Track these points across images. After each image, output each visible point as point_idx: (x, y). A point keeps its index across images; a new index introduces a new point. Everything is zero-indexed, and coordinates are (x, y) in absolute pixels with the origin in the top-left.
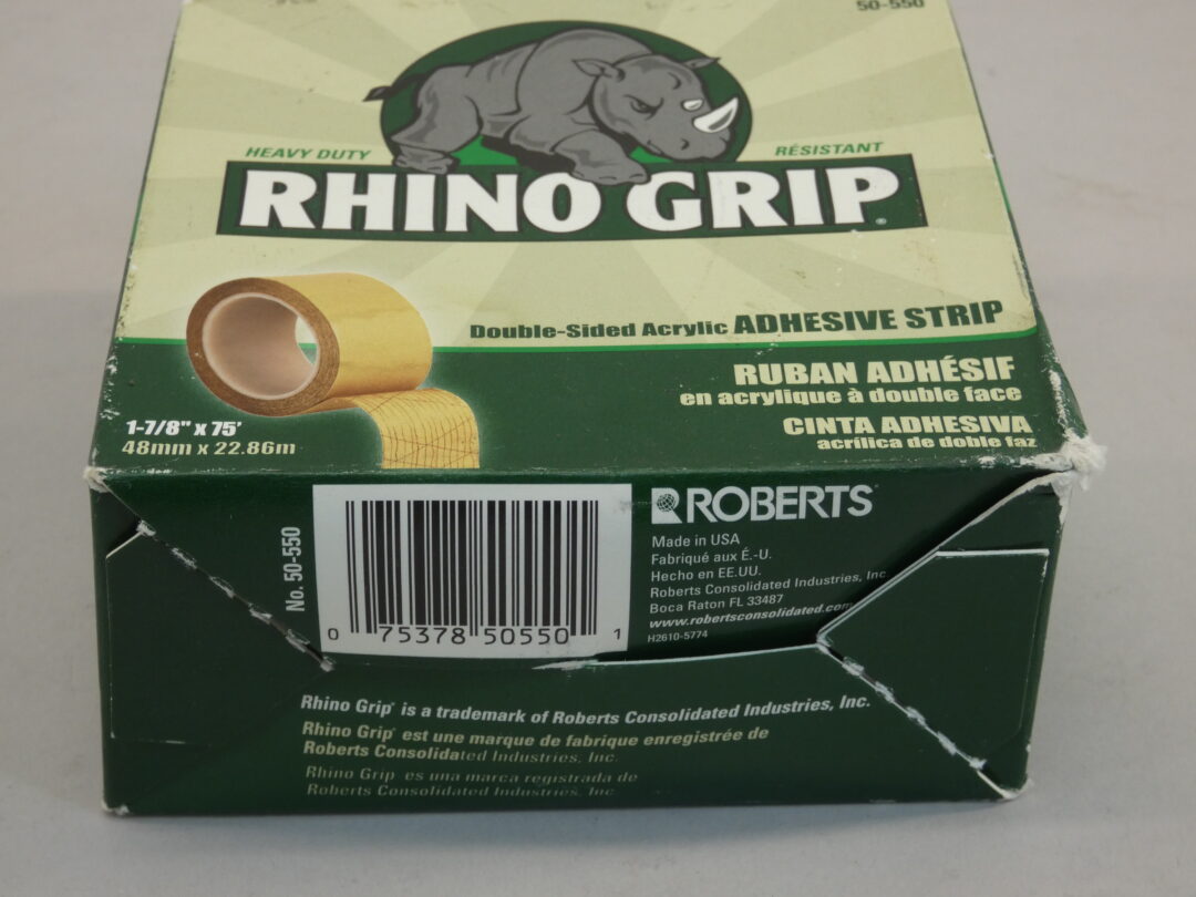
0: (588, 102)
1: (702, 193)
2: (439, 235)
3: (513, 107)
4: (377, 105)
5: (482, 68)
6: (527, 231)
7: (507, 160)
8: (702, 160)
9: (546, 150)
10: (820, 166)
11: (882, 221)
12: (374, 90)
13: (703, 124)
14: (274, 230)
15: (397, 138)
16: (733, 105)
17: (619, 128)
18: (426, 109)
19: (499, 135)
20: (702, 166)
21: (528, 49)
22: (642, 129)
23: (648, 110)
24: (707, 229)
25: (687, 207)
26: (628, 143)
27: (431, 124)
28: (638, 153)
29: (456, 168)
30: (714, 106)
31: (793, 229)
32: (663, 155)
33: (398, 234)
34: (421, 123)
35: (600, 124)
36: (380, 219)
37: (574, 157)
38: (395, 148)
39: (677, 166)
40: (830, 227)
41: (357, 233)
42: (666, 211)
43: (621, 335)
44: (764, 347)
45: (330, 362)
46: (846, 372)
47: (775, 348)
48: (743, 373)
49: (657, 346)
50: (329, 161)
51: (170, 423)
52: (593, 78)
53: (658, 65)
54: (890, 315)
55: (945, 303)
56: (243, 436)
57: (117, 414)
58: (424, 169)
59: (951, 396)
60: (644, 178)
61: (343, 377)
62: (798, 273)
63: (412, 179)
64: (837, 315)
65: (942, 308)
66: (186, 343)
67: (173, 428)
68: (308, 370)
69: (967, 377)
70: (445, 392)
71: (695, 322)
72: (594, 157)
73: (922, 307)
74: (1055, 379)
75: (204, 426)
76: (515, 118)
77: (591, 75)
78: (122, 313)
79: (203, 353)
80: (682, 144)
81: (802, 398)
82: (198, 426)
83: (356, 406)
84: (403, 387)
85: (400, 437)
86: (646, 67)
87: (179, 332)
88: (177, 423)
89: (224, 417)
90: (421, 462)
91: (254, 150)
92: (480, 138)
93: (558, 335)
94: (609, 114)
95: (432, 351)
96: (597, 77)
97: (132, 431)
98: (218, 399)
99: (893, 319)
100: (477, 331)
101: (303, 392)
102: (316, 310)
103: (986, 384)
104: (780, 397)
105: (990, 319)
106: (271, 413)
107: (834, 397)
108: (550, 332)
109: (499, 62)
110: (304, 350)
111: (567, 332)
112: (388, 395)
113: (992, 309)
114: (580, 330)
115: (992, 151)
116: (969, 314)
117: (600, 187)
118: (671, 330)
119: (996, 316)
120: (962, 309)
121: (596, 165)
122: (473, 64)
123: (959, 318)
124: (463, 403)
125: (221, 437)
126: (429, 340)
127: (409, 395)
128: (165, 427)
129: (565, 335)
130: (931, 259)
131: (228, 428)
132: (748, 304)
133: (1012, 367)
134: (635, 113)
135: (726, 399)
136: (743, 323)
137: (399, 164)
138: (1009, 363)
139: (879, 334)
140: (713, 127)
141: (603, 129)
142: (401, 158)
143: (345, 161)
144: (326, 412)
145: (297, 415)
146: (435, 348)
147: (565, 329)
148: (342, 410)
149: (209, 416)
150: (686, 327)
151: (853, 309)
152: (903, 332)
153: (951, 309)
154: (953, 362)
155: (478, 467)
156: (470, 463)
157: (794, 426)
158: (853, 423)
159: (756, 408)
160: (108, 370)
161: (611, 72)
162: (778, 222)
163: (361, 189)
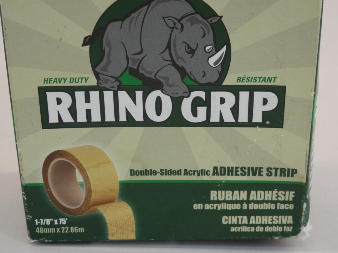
0: (169, 46)
1: (207, 103)
2: (117, 123)
3: (140, 50)
4: (88, 47)
6: (147, 122)
7: (139, 82)
8: (209, 84)
9: (152, 76)
10: (252, 90)
11: (268, 123)
12: (85, 38)
13: (212, 61)
14: (61, 124)
15: (97, 69)
16: (224, 49)
17: (180, 63)
18: (107, 50)
19: (135, 67)
20: (209, 88)
22: (189, 65)
23: (192, 52)
24: (207, 123)
25: (202, 111)
26: (183, 72)
28: (187, 79)
29: (121, 88)
30: (217, 50)
31: (237, 124)
32: (195, 81)
33: (103, 124)
34: (105, 60)
35: (173, 60)
36: (96, 117)
38: (97, 75)
39: (200, 87)
40: (250, 124)
41: (89, 124)
42: (195, 113)
43: (177, 171)
44: (220, 182)
45: (89, 191)
46: (244, 195)
47: (224, 183)
48: (213, 195)
49: (188, 181)
50: (74, 84)
51: (47, 220)
52: (171, 29)
53: (197, 21)
54: (262, 170)
55: (280, 167)
56: (69, 224)
57: (31, 217)
58: (109, 88)
59: (272, 207)
60: (188, 94)
61: (94, 197)
62: (236, 147)
63: (105, 93)
64: (245, 168)
65: (278, 169)
66: (44, 185)
67: (48, 222)
68: (82, 194)
69: (279, 199)
70: (124, 202)
71: (200, 170)
72: (171, 81)
73: (273, 167)
74: (305, 205)
75: (57, 220)
76: (140, 57)
77: (170, 28)
78: (21, 173)
79: (50, 189)
80: (203, 74)
81: (229, 207)
82: (55, 220)
83: (98, 210)
84: (111, 201)
85: (112, 224)
86: (193, 22)
87: (41, 181)
88: (49, 219)
89: (62, 217)
90: (119, 237)
91: (46, 79)
92: (128, 68)
93: (158, 174)
94: (176, 54)
95: (119, 183)
96: (172, 28)
97: (37, 224)
98: (59, 209)
99: (262, 171)
100: (133, 172)
101: (83, 205)
102: (81, 165)
103: (284, 202)
104: (221, 207)
105: (292, 176)
106: (75, 214)
107: (238, 206)
108: (154, 173)
109: (133, 18)
110: (80, 185)
111: (160, 173)
112: (107, 205)
113: (294, 172)
114: (164, 172)
115: (315, 91)
116: (286, 172)
117: (172, 98)
118: (193, 173)
119: (295, 175)
120: (285, 170)
121: (171, 86)
122: (123, 20)
123: (283, 174)
124: (130, 208)
125: (62, 225)
126: (117, 177)
127: (113, 204)
128: (46, 221)
129: (159, 174)
130: (280, 145)
131: (63, 221)
132: (218, 161)
133: (294, 196)
134: (186, 53)
135: (208, 207)
136: (216, 171)
137: (100, 85)
138: (293, 194)
139: (257, 178)
140: (215, 64)
142: (100, 81)
143: (79, 84)
144: (91, 213)
145: (82, 215)
146: (120, 181)
147: (159, 171)
148: (94, 212)
149: (57, 217)
150: (197, 171)
151: (251, 166)
152: (264, 178)
153: (281, 169)
154: (277, 192)
155: (135, 239)
156: (133, 237)
157: (225, 220)
158: (242, 219)
159: (215, 211)
160: (24, 198)
161: (178, 25)
162: (232, 120)
163: (88, 100)
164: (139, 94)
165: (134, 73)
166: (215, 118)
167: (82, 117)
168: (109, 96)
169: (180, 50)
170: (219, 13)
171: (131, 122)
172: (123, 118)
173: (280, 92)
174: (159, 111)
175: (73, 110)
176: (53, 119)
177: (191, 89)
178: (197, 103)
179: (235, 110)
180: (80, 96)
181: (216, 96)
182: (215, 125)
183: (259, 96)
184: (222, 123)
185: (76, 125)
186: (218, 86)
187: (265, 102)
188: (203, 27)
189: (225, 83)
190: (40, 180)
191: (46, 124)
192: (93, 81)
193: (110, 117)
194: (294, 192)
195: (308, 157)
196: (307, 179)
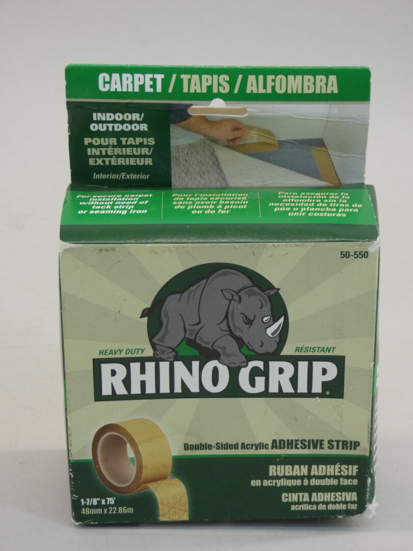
0: (226, 317)
1: (265, 373)
2: (172, 395)
3: (198, 321)
4: (145, 319)
5: (186, 294)
6: (203, 393)
7: (195, 352)
8: (267, 354)
9: (210, 346)
10: (311, 360)
11: (328, 393)
12: (144, 311)
13: (270, 331)
14: (114, 397)
15: (154, 340)
16: (282, 320)
17: (238, 333)
18: (165, 321)
19: (192, 338)
20: (267, 358)
21: (203, 282)
22: (247, 335)
23: (249, 322)
24: (266, 394)
25: (260, 381)
26: (240, 342)
27: (167, 332)
28: (244, 349)
29: (177, 358)
30: (275, 321)
31: (296, 395)
32: (253, 351)
33: (158, 395)
34: (162, 332)
35: (230, 331)
36: (150, 389)
37: (220, 351)
38: (153, 346)
39: (258, 357)
40: (310, 394)
41: (143, 395)
42: (253, 384)
43: (233, 444)
44: (279, 456)
45: (140, 467)
46: (304, 470)
47: (284, 457)
48: (272, 470)
49: (245, 455)
50: (130, 355)
51: (94, 499)
52: (229, 301)
53: (255, 294)
54: (323, 442)
55: (341, 439)
56: (117, 504)
57: (77, 497)
58: (165, 359)
59: (335, 482)
60: (245, 364)
61: (145, 474)
62: (295, 418)
63: (161, 364)
64: (305, 441)
65: (340, 441)
66: (92, 461)
67: (95, 501)
68: (133, 470)
69: (342, 473)
70: (177, 479)
71: (258, 443)
72: (228, 351)
73: (334, 440)
74: (369, 480)
75: (104, 500)
76: (198, 327)
77: (228, 300)
78: (70, 448)
79: (99, 466)
80: (261, 344)
81: (289, 483)
82: (102, 500)
83: (149, 488)
84: (163, 478)
85: (164, 503)
86: (251, 294)
88: (96, 499)
89: (110, 497)
91: (102, 351)
92: (186, 339)
93: (213, 448)
94: (234, 325)
95: (172, 458)
96: (230, 300)
97: (83, 504)
98: (107, 488)
99: (323, 444)
100: (187, 447)
101: (133, 482)
102: (133, 439)
103: (347, 477)
104: (280, 483)
105: (355, 449)
106: (123, 493)
107: (298, 482)
108: (209, 447)
109: (192, 291)
110: (131, 460)
111: (216, 447)
112: (159, 482)
113: (357, 444)
114: (220, 446)
115: (375, 361)
116: (349, 445)
117: (229, 368)
118: (250, 446)
119: (357, 447)
120: (347, 442)
121: (228, 355)
122: (182, 293)
123: (345, 446)
124: (183, 485)
125: (110, 505)
126: (170, 452)
127: (166, 481)
128: (93, 501)
129: (215, 448)
130: (341, 416)
131: (111, 501)
132: (277, 434)
133: (357, 470)
134: (244, 324)
135: (266, 483)
136: (275, 444)
137: (156, 356)
138: (357, 468)
139: (318, 452)
140: (273, 334)
141: (232, 335)
142: (156, 352)
143: (135, 355)
144: (141, 492)
145: (132, 494)
146: (173, 456)
147: (215, 445)
148: (145, 490)
149: (105, 495)
150: (255, 444)
151: (311, 439)
152: (326, 451)
153: (343, 442)
154: (339, 466)
155: (188, 519)
156: (186, 517)
157: (285, 497)
158: (303, 496)
159: (274, 488)
160: (70, 476)
161: (236, 297)
162: (291, 390)
163: (143, 371)
164: (195, 365)
165: (191, 343)
166: (273, 389)
167: (136, 389)
168: (164, 366)
169: (239, 321)
170: (276, 286)
171: (186, 393)
172: (178, 389)
173: (339, 362)
174: (215, 382)
175: (127, 382)
176: (106, 391)
177: (249, 359)
178: (255, 373)
179: (294, 380)
180: (135, 367)
181: (274, 366)
182: (274, 395)
183: (318, 366)
184: (281, 394)
185: (129, 397)
186: (276, 355)
187: (324, 372)
188: (261, 299)
189: (283, 353)
190: (89, 456)
191: (99, 396)
192: (149, 352)
193: (165, 388)
194: (357, 466)
195: (370, 428)
196: (371, 452)
